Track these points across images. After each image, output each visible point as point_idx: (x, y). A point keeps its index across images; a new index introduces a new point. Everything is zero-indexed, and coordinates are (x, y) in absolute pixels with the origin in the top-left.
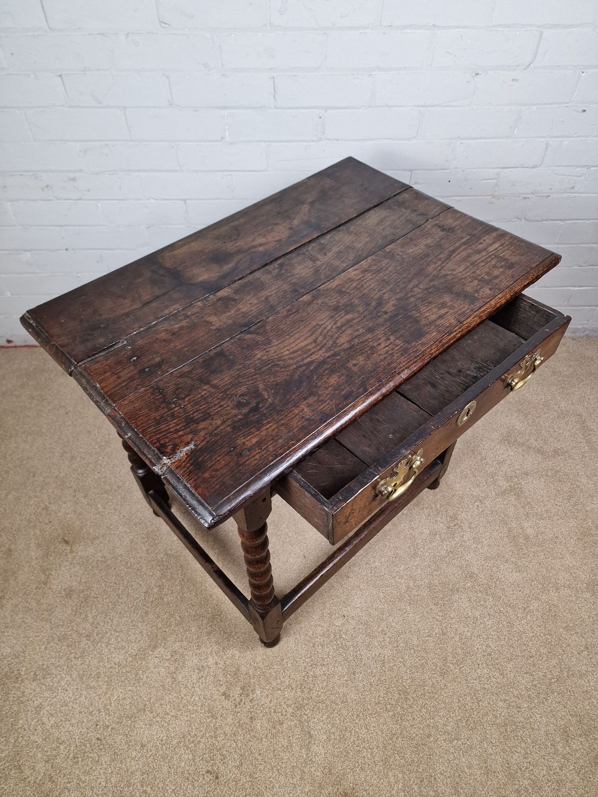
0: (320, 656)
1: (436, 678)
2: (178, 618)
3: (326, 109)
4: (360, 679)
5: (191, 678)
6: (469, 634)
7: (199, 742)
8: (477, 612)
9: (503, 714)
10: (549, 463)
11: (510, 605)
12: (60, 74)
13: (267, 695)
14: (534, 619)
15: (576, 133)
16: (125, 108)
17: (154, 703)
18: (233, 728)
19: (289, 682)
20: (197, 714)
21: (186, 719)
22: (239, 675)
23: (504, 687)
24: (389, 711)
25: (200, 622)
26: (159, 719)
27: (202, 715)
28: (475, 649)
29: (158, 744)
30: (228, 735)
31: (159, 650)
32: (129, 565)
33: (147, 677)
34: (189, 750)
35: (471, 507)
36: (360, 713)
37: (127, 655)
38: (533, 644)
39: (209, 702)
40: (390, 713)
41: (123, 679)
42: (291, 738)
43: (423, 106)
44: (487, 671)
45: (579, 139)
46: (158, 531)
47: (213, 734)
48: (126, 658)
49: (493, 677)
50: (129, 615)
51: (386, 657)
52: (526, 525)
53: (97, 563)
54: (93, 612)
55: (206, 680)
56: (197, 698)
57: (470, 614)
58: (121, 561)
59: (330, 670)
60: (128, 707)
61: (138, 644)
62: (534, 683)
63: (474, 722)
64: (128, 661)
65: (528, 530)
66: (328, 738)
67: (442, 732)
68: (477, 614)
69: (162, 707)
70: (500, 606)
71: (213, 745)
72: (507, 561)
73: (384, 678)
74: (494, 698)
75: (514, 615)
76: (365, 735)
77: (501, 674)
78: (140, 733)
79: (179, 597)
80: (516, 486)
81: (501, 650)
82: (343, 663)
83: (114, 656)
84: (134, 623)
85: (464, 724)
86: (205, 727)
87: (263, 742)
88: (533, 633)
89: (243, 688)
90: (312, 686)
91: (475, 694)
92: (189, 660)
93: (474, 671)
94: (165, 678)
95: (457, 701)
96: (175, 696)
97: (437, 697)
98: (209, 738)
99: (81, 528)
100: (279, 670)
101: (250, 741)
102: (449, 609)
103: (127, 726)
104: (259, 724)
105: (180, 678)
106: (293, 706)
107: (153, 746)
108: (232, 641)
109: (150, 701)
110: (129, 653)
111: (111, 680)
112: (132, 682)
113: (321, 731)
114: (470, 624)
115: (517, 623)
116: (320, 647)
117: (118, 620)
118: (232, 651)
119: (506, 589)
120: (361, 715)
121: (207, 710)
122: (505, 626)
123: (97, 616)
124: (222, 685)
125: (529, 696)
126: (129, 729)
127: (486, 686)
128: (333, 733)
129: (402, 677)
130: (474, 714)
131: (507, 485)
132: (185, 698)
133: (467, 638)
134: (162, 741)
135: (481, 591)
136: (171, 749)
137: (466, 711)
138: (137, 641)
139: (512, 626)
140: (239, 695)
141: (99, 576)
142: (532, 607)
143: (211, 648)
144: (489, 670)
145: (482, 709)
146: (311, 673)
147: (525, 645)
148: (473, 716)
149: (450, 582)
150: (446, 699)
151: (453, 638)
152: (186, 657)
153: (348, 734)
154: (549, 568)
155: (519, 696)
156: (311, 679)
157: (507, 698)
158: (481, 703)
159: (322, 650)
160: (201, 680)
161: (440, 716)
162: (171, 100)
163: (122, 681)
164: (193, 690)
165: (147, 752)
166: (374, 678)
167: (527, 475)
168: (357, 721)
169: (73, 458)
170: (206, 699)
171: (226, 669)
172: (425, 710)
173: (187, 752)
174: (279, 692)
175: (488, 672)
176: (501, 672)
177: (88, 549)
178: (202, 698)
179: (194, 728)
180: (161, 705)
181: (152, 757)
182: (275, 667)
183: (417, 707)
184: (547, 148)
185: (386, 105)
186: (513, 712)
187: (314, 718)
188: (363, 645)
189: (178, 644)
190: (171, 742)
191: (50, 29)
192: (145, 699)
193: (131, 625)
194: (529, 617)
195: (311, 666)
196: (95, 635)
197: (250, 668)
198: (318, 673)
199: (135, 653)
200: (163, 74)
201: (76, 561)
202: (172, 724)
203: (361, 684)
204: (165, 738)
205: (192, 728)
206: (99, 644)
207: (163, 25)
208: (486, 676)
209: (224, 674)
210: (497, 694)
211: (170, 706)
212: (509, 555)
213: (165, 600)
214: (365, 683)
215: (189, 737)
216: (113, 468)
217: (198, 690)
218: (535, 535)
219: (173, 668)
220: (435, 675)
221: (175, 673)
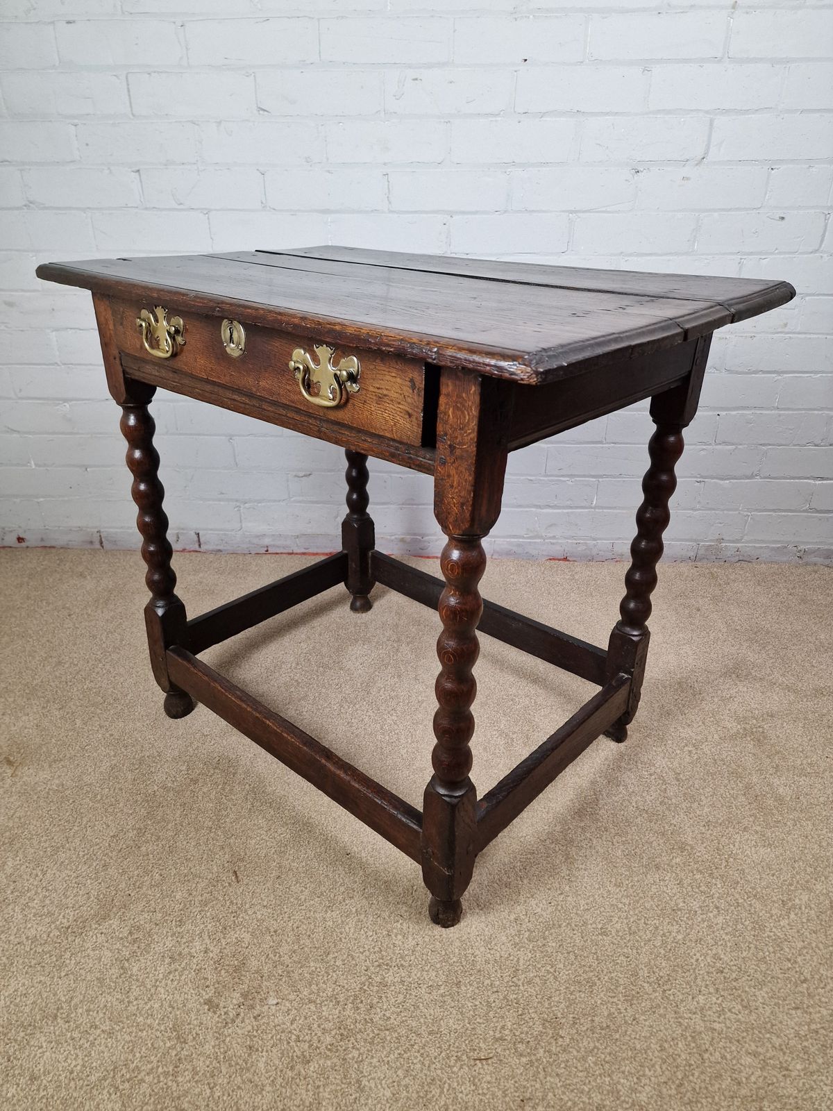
0: (397, 952)
1: (617, 1005)
2: (157, 877)
3: (451, 214)
4: (468, 995)
5: (155, 970)
6: (680, 937)
7: (142, 1081)
8: (695, 903)
9: (753, 1079)
10: (808, 703)
11: (755, 896)
12: (137, 169)
13: (288, 1010)
14: (805, 920)
15: (777, 249)
16: (209, 211)
17: (76, 1005)
18: (211, 1063)
19: (334, 990)
20: (150, 1031)
21: (128, 1038)
22: (244, 973)
23: (753, 1029)
24: (521, 1055)
25: (194, 885)
26: (76, 1035)
27: (158, 1034)
28: (693, 961)
29: (62, 1078)
30: (200, 1074)
31: (111, 922)
32: (99, 797)
33: (77, 963)
34: (118, 1094)
35: (678, 752)
36: (463, 1054)
37: (53, 926)
38: (805, 960)
39: (178, 1013)
40: (524, 1060)
41: (33, 962)
42: (321, 1090)
43: (572, 212)
44: (717, 999)
45: (782, 256)
46: (159, 756)
47: (171, 1069)
48: (49, 930)
49: (730, 1010)
50: (74, 867)
51: (521, 962)
52: (776, 781)
53: (48, 793)
54: (18, 858)
55: (180, 976)
56: (156, 1006)
57: (681, 904)
58: (87, 792)
59: (413, 974)
60: (27, 1010)
61: (77, 911)
62: (813, 1027)
63: (694, 1089)
64: (51, 935)
65: (781, 790)
66: (394, 1095)
67: (627, 1103)
68: (695, 905)
69: (88, 1015)
70: (737, 896)
71: (167, 1089)
72: (745, 829)
73: (515, 996)
74: (733, 1048)
75: (763, 912)
76: (470, 1096)
77: (746, 1007)
78: (36, 1055)
79: (167, 846)
80: (754, 730)
81: (743, 967)
82: (438, 966)
83: (29, 926)
84: (80, 878)
85: (673, 1092)
86: (159, 1055)
87: (264, 1092)
88: (803, 941)
89: (245, 995)
90: (375, 1001)
91: (693, 1037)
92: (157, 942)
93: (691, 997)
94: (108, 967)
95: (659, 1049)
96: (117, 999)
97: (618, 1037)
98: (161, 1076)
99: (40, 747)
100: (318, 970)
101: (239, 1088)
102: (641, 895)
103: (16, 1041)
104: (264, 1059)
105: (135, 969)
106: (333, 1033)
107: (51, 1081)
108: (243, 917)
109: (70, 1002)
110: (58, 923)
111: (12, 964)
112: (47, 971)
113: (384, 1082)
114: (682, 921)
115: (772, 925)
116: (400, 937)
117: (54, 874)
118: (238, 932)
119: (747, 871)
120: (464, 1057)
121: (171, 1026)
122: (749, 928)
123: (21, 865)
124: (207, 987)
125: (805, 1050)
126: (17, 1047)
127: (716, 1026)
128: (406, 1086)
129: (551, 997)
130: (693, 1075)
131: (739, 727)
132: (135, 1003)
133: (677, 943)
134: (72, 1072)
135: (701, 872)
136: (84, 1089)
137: (677, 1067)
138: (77, 906)
139: (762, 928)
140: (237, 1006)
141: (44, 810)
142: (797, 901)
143: (203, 926)
144: (720, 999)
145: (710, 1067)
146: (378, 979)
147: (789, 960)
148: (691, 1078)
149: (644, 855)
150: (636, 1042)
151: (649, 940)
152: (155, 936)
153: (436, 1092)
154: (824, 844)
155: (784, 1047)
156: (375, 989)
157: (760, 1050)
158: (706, 1056)
159: (403, 943)
160: (171, 977)
161: (623, 1072)
162: (264, 202)
163: (31, 966)
164: (153, 990)
165: (38, 1090)
166: (495, 996)
167: (772, 716)
168: (455, 1069)
169: (59, 663)
170: (173, 1008)
171: (222, 960)
172: (594, 1059)
173: (113, 1096)
174: (312, 1007)
175: (718, 1002)
176: (744, 1003)
177: (41, 773)
178: (166, 1005)
179: (138, 1055)
180: (89, 1011)
181: (44, 1101)
182: (312, 964)
183: (578, 1052)
184: (740, 268)
185: (526, 210)
186: (775, 1076)
187: (372, 1057)
188: (478, 939)
189: (146, 916)
190: (88, 1076)
191: (134, 115)
192: (63, 999)
193: (74, 881)
194: (792, 916)
195: (379, 966)
196: (9, 892)
197: (266, 963)
198: (389, 979)
199: (66, 924)
200: (258, 170)
201: (16, 788)
202: (100, 1045)
203: (470, 1004)
204: (79, 1067)
205: (134, 1056)
206: (11, 907)
207: (261, 112)
208: (715, 1008)
209: (216, 968)
210: (738, 1041)
211: (105, 1013)
212: (748, 821)
213: (143, 849)
214: (477, 1003)
215: (124, 1071)
216: (115, 677)
217: (163, 991)
218: (794, 797)
219: (128, 953)
220: (615, 1000)
221: (128, 960)
